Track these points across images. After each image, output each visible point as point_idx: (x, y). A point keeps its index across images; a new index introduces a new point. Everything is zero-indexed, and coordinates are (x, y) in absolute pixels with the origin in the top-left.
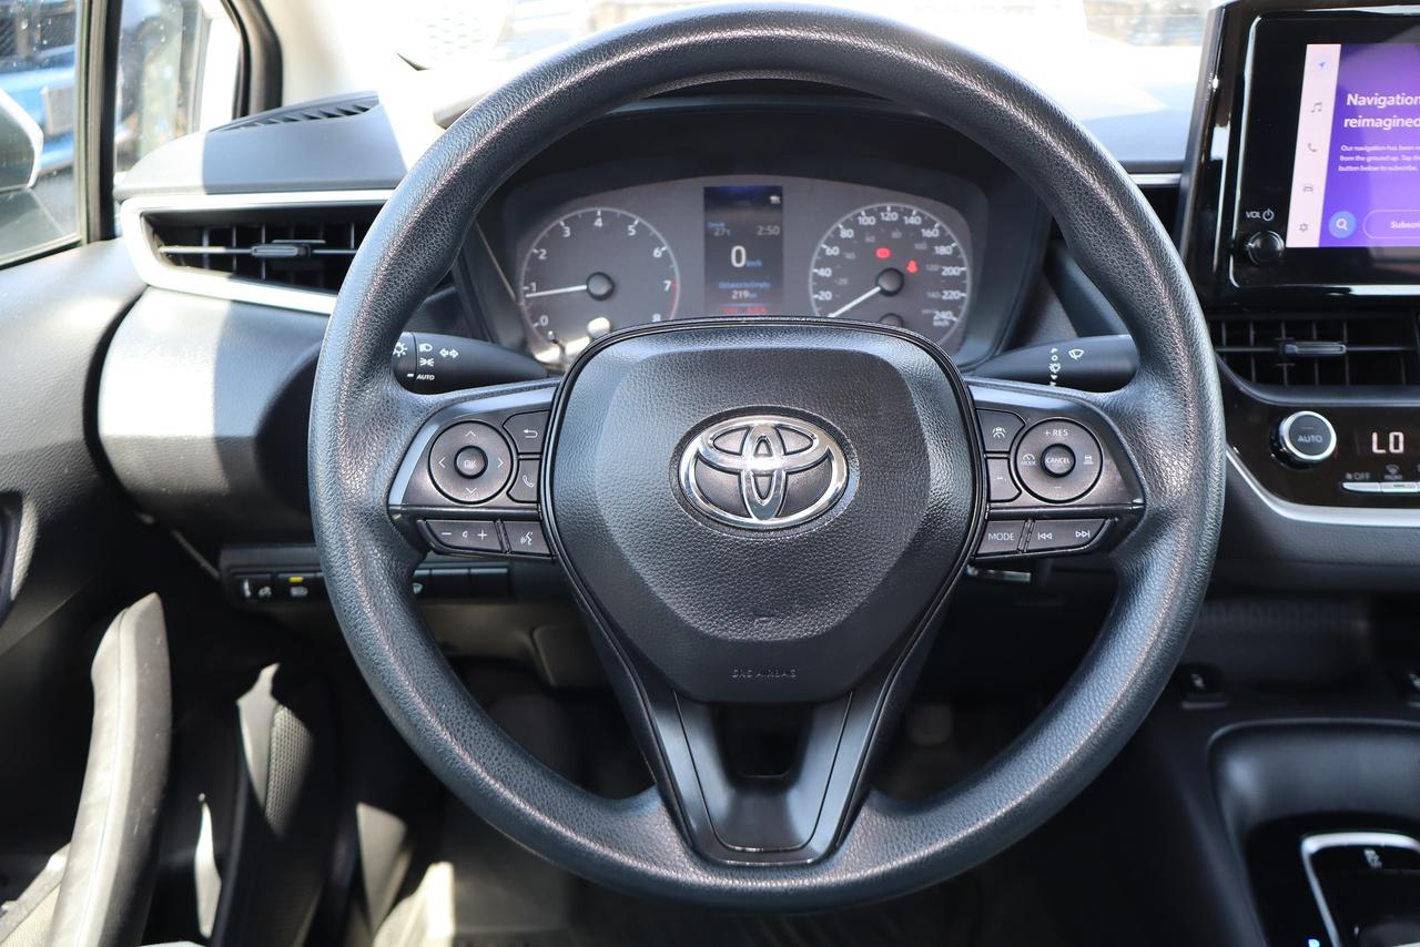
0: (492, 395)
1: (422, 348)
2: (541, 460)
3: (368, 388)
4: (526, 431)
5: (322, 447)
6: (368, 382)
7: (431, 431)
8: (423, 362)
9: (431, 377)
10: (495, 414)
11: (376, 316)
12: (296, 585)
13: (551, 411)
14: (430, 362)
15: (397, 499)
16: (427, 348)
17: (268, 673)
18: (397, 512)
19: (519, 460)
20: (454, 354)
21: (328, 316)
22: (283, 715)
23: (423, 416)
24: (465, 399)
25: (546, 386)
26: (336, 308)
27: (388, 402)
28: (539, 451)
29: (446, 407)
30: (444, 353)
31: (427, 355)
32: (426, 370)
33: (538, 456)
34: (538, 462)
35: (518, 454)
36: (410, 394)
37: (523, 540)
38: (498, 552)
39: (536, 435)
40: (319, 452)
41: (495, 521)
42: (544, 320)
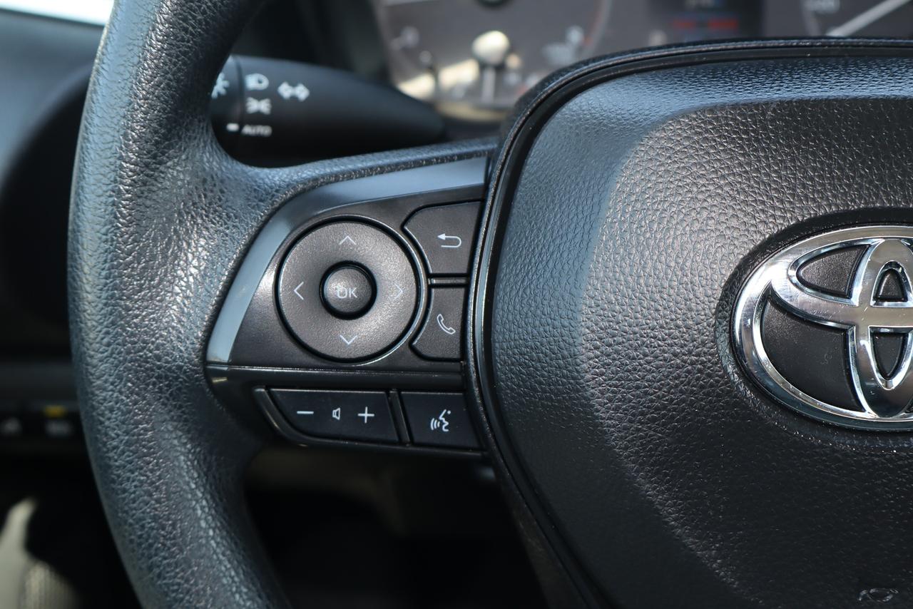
0: (382, 170)
1: (252, 82)
2: (467, 287)
3: (169, 158)
4: (443, 237)
5: (92, 262)
6: (170, 147)
7: (278, 234)
8: (255, 106)
9: (265, 130)
10: (388, 204)
11: (186, 30)
12: (56, 419)
13: (484, 201)
14: (263, 106)
15: (221, 350)
16: (260, 82)
17: (20, 515)
18: (221, 374)
19: (430, 287)
20: (302, 92)
21: (100, 28)
22: (40, 578)
23: (265, 210)
24: (337, 178)
25: (469, 156)
26: (115, 14)
27: (205, 181)
28: (464, 270)
29: (304, 191)
30: (285, 91)
31: (259, 95)
32: (258, 119)
33: (462, 281)
34: (462, 291)
35: (429, 276)
36: (240, 167)
37: (434, 424)
38: (393, 443)
39: (460, 243)
40: (86, 269)
41: (387, 390)
42: (410, 37)
